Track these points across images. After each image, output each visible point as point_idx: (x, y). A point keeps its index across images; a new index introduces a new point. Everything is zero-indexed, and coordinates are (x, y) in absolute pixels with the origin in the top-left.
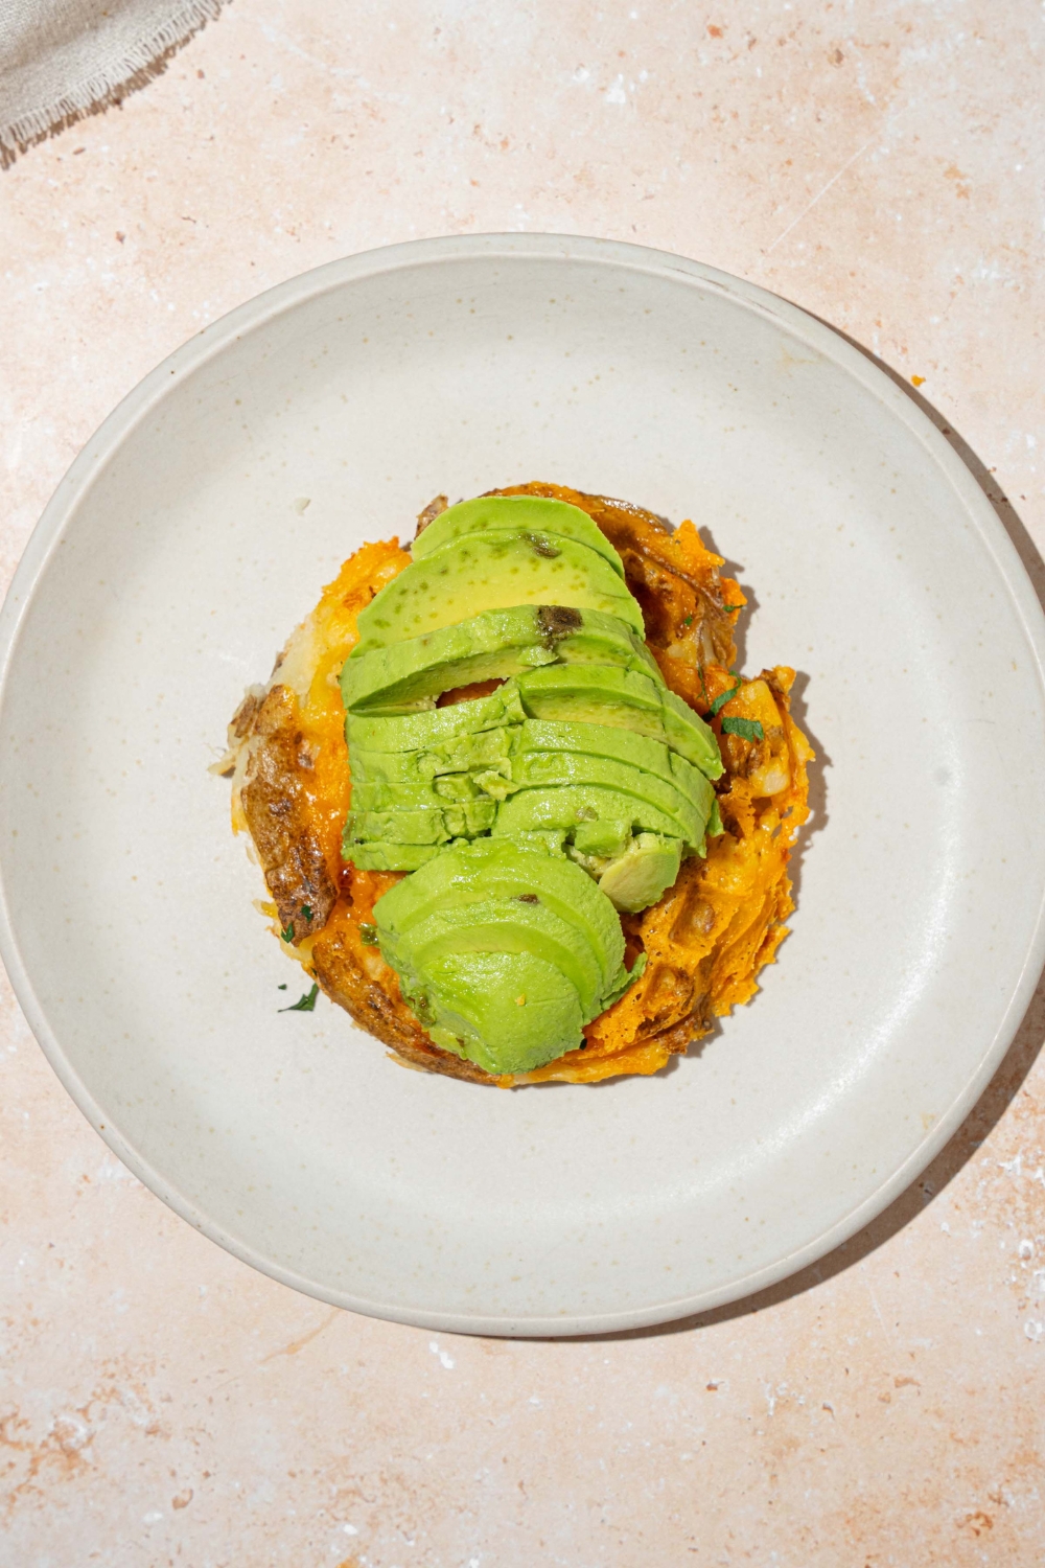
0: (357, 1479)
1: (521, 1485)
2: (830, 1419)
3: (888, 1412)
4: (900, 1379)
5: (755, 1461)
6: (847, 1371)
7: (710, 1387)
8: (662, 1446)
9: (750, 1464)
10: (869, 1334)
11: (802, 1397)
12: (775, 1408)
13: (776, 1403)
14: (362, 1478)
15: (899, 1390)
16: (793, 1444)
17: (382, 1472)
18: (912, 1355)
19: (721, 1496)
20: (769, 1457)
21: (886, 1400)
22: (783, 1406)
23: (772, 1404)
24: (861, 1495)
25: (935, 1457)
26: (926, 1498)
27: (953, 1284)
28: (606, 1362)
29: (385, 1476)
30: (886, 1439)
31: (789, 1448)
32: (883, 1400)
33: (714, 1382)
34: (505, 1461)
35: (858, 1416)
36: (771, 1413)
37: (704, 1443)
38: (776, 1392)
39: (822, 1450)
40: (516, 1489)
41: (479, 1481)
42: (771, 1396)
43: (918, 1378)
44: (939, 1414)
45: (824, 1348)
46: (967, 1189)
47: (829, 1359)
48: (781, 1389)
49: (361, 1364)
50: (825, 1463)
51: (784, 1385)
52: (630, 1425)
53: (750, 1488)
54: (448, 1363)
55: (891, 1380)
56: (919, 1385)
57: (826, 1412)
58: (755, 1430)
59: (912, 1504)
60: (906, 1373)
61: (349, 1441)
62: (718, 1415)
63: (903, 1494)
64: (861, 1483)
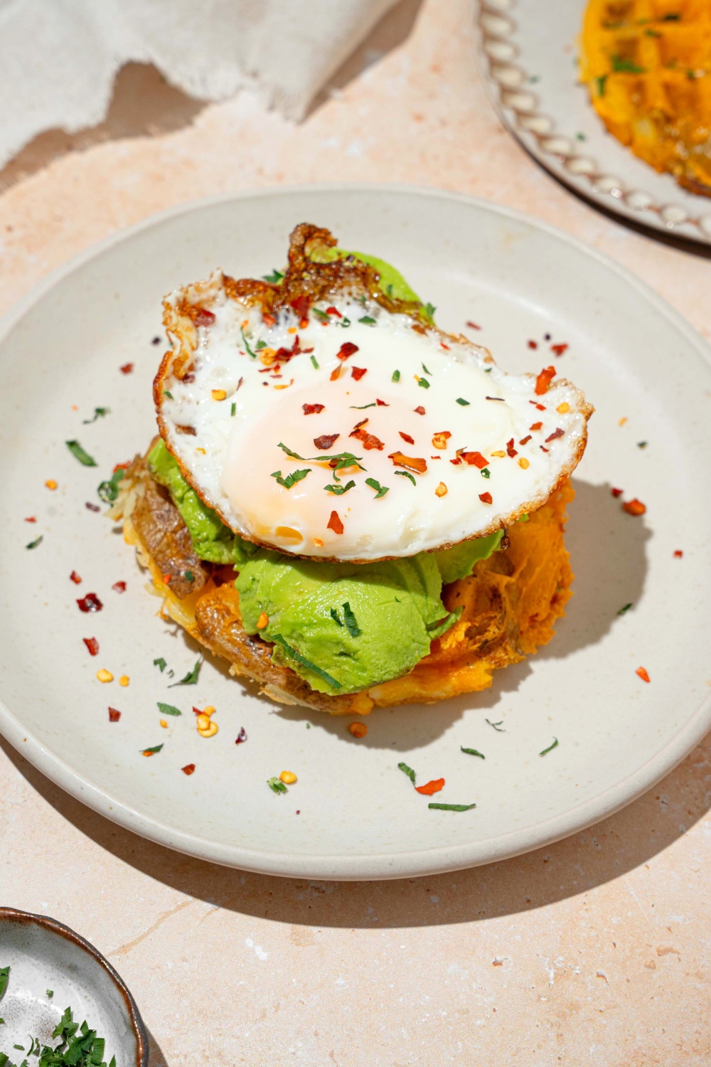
0: (182, 1058)
1: (332, 1055)
2: (605, 985)
3: (654, 976)
4: (661, 949)
5: (542, 1023)
6: (615, 945)
7: (496, 964)
8: (456, 1014)
9: (537, 1026)
10: (630, 914)
11: (577, 968)
12: (555, 978)
13: (555, 974)
14: (186, 1057)
15: (662, 958)
16: (574, 1007)
17: (204, 1051)
18: (669, 929)
19: (514, 1055)
20: (553, 1019)
21: (651, 966)
22: (562, 975)
23: (552, 975)
24: (640, 1048)
25: (701, 1013)
26: (699, 1047)
27: (696, 872)
28: (402, 947)
29: (207, 1053)
30: (656, 999)
31: (572, 1010)
32: (649, 967)
33: (499, 958)
34: (316, 1035)
35: (628, 981)
36: (552, 982)
37: (494, 1010)
38: (555, 964)
39: (601, 1011)
40: (328, 1059)
41: (294, 1053)
42: (550, 968)
43: (677, 947)
44: (699, 976)
45: (592, 927)
46: (696, 799)
47: (597, 936)
48: (558, 962)
49: (185, 960)
50: (605, 1022)
51: (561, 958)
52: (427, 998)
53: (539, 1047)
54: (262, 955)
55: (653, 951)
56: (679, 953)
57: (600, 979)
58: (539, 997)
59: (687, 1053)
60: (666, 944)
61: (175, 1025)
62: (505, 986)
63: (677, 1045)
64: (638, 1037)
